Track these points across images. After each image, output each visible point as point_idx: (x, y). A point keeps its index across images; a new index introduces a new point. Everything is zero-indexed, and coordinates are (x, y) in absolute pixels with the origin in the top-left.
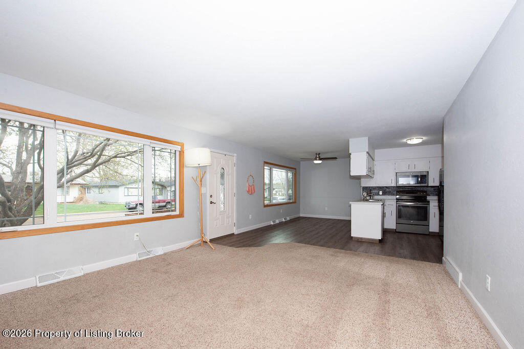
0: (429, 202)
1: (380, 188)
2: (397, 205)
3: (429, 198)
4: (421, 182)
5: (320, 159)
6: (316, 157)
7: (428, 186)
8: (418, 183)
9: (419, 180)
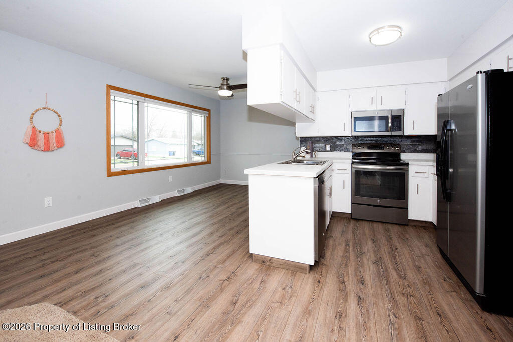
0: (407, 164)
1: (327, 139)
2: (354, 170)
3: (404, 157)
4: (392, 129)
5: (230, 88)
6: (222, 84)
7: (402, 136)
8: (387, 130)
9: (390, 125)
